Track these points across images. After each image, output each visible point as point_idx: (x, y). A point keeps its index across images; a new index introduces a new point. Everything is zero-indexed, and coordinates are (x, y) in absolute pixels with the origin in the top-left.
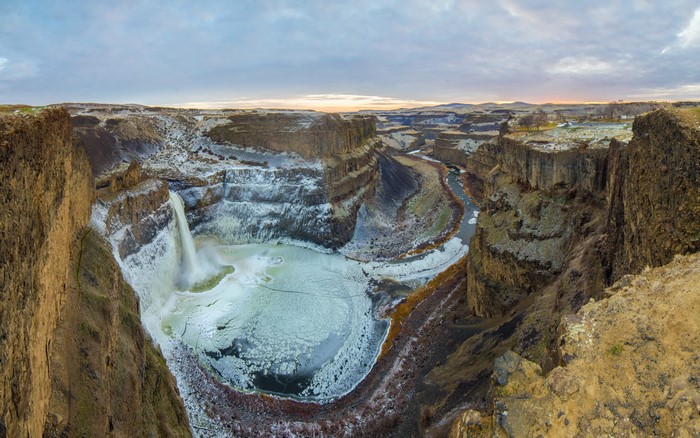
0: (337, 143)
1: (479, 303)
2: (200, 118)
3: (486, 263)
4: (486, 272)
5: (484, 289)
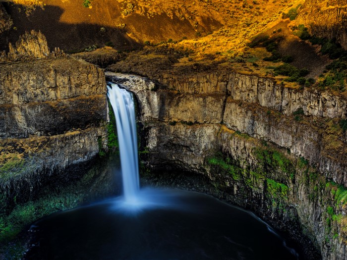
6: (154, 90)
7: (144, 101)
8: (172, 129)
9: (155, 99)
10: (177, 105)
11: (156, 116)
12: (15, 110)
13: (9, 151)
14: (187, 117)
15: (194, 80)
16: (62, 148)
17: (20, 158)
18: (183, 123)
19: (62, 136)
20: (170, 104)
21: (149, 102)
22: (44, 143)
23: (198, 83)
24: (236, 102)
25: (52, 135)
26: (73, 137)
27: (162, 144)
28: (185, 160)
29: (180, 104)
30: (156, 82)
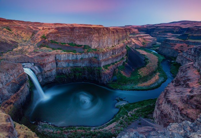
0: (107, 42)
1: (156, 117)
2: (41, 28)
3: (163, 105)
4: (163, 108)
5: (159, 113)
6: (34, 65)
7: (34, 69)
8: (46, 74)
9: (37, 68)
10: (45, 67)
11: (40, 72)
12: (2, 90)
13: (7, 106)
14: (49, 69)
15: (47, 59)
16: (22, 94)
17: (12, 106)
18: (48, 71)
19: (20, 90)
20: (43, 67)
21: (36, 69)
22: (16, 96)
23: (48, 59)
24: (62, 61)
25: (17, 92)
26: (23, 89)
27: (44, 79)
28: (50, 80)
29: (46, 66)
30: (34, 63)
